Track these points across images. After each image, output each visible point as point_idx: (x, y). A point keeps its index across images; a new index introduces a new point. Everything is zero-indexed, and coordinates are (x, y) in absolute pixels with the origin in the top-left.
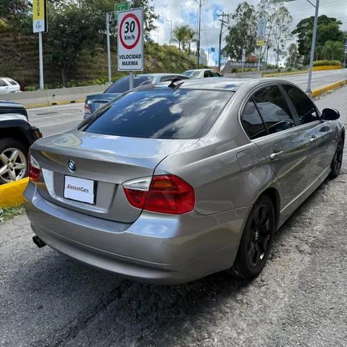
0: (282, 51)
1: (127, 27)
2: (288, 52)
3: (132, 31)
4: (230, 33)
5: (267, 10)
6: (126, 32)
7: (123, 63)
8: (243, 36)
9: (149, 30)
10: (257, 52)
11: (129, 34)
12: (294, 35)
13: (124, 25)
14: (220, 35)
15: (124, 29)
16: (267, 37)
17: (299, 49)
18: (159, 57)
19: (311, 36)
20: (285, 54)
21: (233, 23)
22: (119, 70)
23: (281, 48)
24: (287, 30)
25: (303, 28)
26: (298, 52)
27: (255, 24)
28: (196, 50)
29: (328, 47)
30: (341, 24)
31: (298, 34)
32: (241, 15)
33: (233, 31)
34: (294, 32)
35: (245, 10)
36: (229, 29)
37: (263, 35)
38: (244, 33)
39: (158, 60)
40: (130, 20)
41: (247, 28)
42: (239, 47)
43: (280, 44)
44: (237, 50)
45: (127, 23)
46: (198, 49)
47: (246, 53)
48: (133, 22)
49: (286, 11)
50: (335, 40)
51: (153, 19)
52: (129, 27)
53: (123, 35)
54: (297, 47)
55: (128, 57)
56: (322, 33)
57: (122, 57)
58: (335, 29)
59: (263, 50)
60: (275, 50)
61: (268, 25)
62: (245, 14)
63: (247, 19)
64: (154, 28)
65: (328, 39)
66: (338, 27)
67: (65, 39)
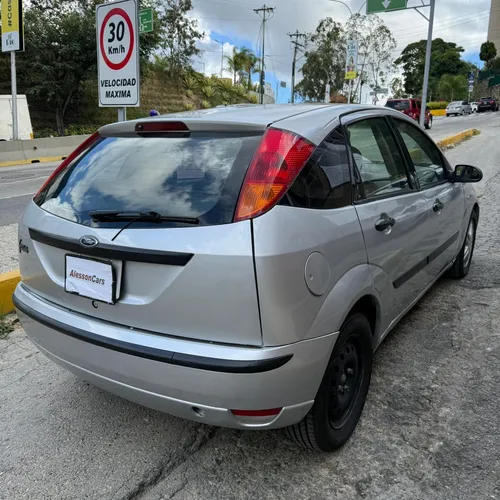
0: (382, 87)
1: (112, 32)
2: (390, 90)
3: (120, 39)
4: (308, 61)
5: (359, 30)
6: (110, 41)
7: (108, 95)
8: (327, 65)
9: (189, 54)
10: (346, 89)
11: (116, 44)
12: (399, 66)
13: (108, 29)
14: (294, 64)
15: (107, 35)
16: (360, 67)
17: (405, 86)
18: (205, 94)
19: (421, 67)
20: (386, 91)
21: (313, 47)
22: (100, 105)
23: (380, 83)
24: (390, 59)
25: (410, 55)
26: (404, 89)
27: (343, 49)
28: (258, 83)
29: (446, 83)
30: (463, 51)
31: (403, 64)
32: (323, 36)
33: (312, 58)
34: (398, 62)
35: (329, 29)
36: (306, 55)
37: (355, 63)
38: (328, 62)
39: (203, 99)
40: (116, 19)
41: (332, 55)
42: (322, 82)
43: (379, 78)
44: (318, 85)
45: (112, 25)
46: (262, 83)
47: (331, 89)
48: (121, 23)
49: (388, 31)
50: (454, 73)
51: (195, 39)
52: (115, 32)
53: (107, 45)
54: (403, 82)
55: (115, 83)
56: (437, 64)
57: (106, 83)
58: (455, 58)
59: (355, 86)
60: (372, 86)
61: (361, 50)
62: (329, 35)
63: (332, 43)
64: (197, 51)
65: (444, 72)
66: (459, 56)
67: (60, 65)
